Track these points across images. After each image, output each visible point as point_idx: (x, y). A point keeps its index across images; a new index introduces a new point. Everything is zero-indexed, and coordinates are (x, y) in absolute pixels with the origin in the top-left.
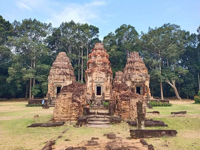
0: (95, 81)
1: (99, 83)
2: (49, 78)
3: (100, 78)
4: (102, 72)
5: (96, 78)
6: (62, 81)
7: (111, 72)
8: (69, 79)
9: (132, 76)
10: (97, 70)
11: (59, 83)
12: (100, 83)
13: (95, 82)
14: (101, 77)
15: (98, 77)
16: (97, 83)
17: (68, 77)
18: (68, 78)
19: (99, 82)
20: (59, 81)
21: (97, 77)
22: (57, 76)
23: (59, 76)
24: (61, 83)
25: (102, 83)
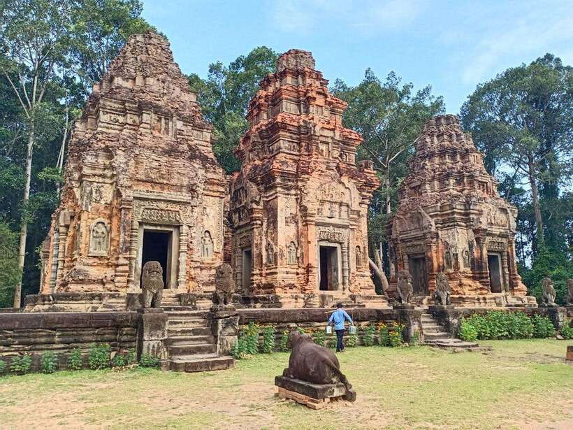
0: (317, 218)
1: (331, 228)
2: (93, 168)
3: (337, 206)
4: (345, 179)
5: (323, 202)
6: (185, 197)
7: (374, 186)
8: (215, 188)
9: (478, 208)
10: (324, 167)
11: (163, 205)
12: (337, 230)
13: (318, 224)
14: (341, 204)
15: (329, 199)
16: (322, 228)
17: (215, 176)
18: (213, 184)
19: (335, 226)
20: (166, 194)
21: (325, 198)
22: (154, 156)
23: (164, 159)
24: (177, 208)
25: (345, 232)
